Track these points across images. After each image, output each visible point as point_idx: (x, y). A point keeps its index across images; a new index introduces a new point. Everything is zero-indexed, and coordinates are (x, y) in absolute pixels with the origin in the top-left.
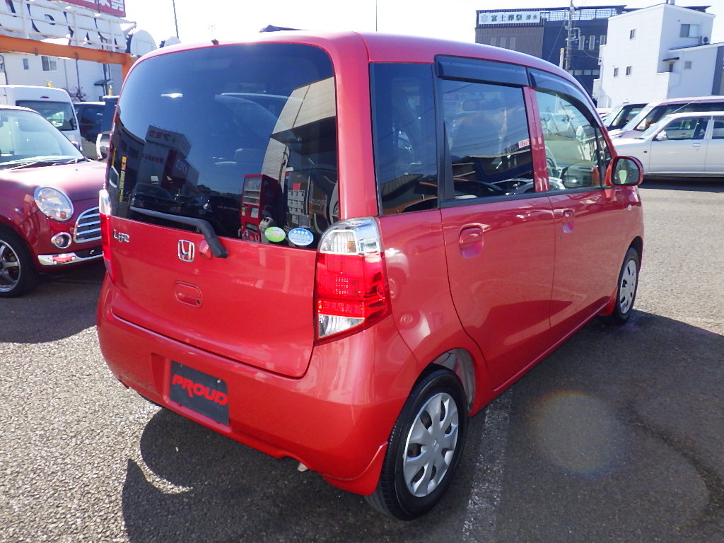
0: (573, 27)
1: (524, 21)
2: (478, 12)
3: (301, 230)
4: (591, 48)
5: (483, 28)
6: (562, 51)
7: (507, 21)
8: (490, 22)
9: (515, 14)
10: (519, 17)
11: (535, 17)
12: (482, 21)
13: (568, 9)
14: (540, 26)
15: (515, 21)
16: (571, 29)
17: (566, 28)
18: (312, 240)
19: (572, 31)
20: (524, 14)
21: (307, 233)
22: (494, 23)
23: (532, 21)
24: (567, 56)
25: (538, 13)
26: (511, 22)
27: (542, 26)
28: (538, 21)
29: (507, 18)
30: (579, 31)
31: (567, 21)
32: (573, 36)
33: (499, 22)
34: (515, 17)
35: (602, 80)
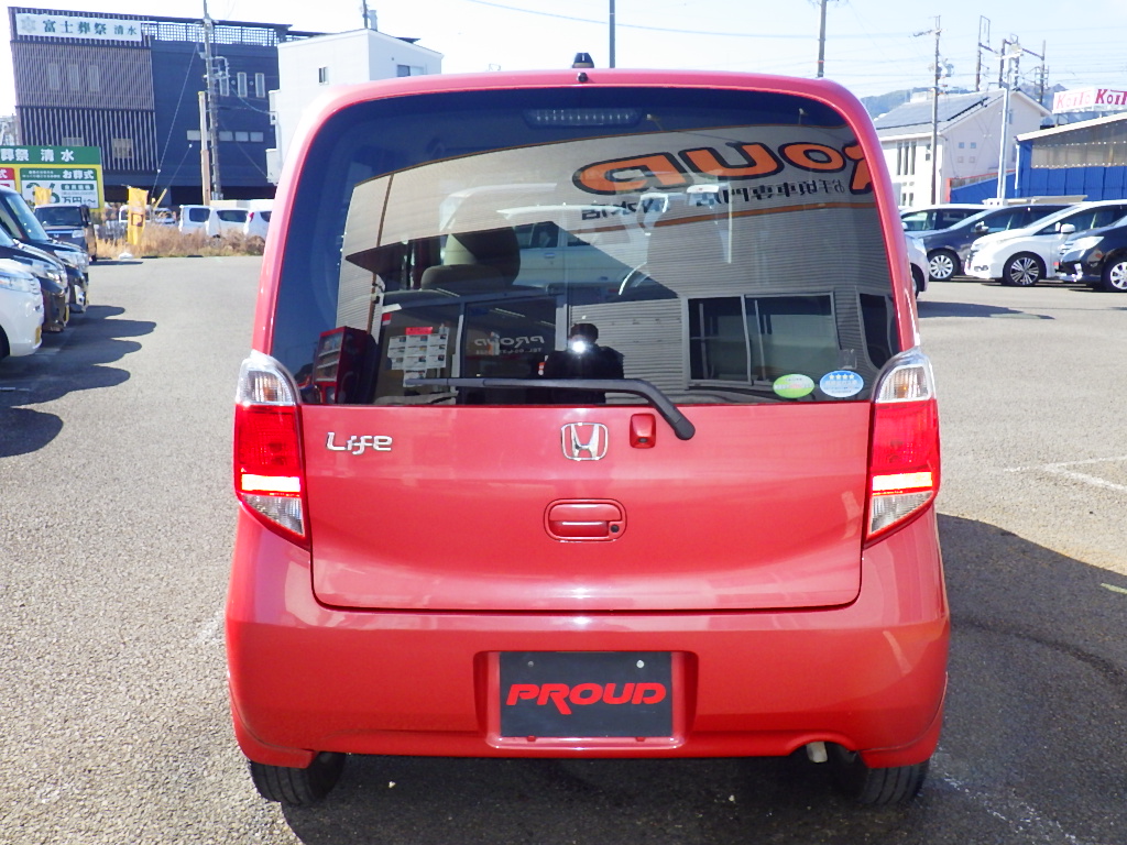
0: (213, 55)
1: (110, 35)
2: (14, 12)
3: (842, 374)
4: (243, 93)
5: (26, 42)
6: (201, 95)
7: (75, 34)
8: (40, 32)
9: (92, 21)
10: (101, 29)
11: (131, 30)
12: (24, 28)
13: (201, 22)
14: (143, 47)
15: (92, 35)
16: (211, 58)
17: (202, 55)
18: (861, 386)
19: (214, 61)
20: (110, 24)
21: (852, 377)
22: (50, 34)
23: (125, 37)
24: (210, 105)
25: (136, 24)
26: (83, 36)
27: (147, 48)
28: (138, 38)
29: (76, 27)
30: (226, 64)
31: (202, 45)
32: (216, 71)
33: (59, 33)
34: (92, 27)
35: (281, 151)
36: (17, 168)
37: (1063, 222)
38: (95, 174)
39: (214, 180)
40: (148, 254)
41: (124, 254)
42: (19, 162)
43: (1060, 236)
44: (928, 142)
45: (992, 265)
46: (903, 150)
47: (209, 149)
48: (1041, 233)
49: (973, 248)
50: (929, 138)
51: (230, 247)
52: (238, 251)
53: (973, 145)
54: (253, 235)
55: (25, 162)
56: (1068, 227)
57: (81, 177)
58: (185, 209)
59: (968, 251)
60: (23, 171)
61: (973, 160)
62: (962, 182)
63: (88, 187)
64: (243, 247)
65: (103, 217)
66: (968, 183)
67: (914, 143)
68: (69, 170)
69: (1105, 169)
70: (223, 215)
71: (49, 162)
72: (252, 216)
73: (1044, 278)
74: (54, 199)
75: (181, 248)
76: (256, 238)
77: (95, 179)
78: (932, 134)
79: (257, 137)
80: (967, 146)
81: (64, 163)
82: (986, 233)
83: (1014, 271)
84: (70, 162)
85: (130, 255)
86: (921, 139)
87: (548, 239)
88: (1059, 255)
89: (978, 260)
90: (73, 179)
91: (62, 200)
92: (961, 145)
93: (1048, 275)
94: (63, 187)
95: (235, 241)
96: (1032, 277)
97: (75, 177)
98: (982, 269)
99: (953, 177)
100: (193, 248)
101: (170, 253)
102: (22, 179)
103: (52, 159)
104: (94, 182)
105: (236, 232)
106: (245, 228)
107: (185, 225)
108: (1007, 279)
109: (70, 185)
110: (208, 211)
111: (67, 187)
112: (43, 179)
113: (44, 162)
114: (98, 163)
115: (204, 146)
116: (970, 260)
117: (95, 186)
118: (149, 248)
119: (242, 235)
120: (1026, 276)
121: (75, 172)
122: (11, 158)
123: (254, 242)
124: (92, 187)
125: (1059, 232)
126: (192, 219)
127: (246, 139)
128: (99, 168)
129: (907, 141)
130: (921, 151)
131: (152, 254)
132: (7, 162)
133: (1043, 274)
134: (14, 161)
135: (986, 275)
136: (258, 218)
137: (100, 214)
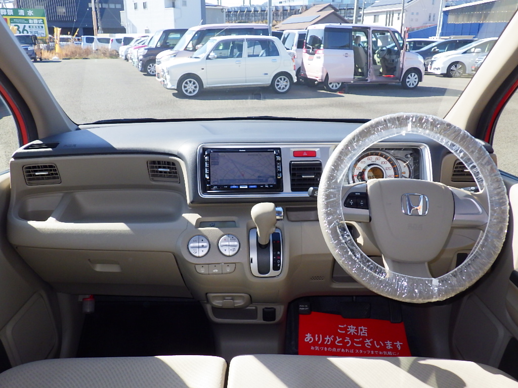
35: (126, 12)
36: (8, 18)
37: (475, 47)
38: (43, 21)
39: (99, 25)
40: (66, 58)
41: (55, 58)
42: (9, 15)
43: (474, 54)
44: (399, 12)
45: (442, 68)
46: (388, 15)
47: (96, 11)
48: (465, 53)
49: (433, 59)
50: (401, 10)
51: (103, 55)
52: (106, 56)
53: (417, 14)
54: (112, 49)
55: (11, 15)
56: (478, 50)
57: (37, 22)
58: (84, 37)
59: (430, 60)
60: (11, 19)
61: (417, 20)
62: (413, 29)
63: (40, 27)
64: (108, 55)
65: (47, 41)
66: (416, 30)
67: (393, 12)
68: (31, 19)
69: (480, 24)
70: (100, 40)
71: (22, 16)
72: (112, 40)
73: (465, 73)
74: (18, 32)
75: (81, 55)
76: (113, 51)
77: (44, 23)
78: (402, 8)
79: (118, 6)
80: (415, 14)
81: (29, 16)
82: (438, 52)
83: (452, 70)
84: (32, 16)
85: (57, 58)
86: (396, 11)
87: (238, 53)
88: (474, 63)
89: (435, 65)
90: (33, 23)
91: (30, 33)
92: (413, 14)
93: (467, 72)
94: (30, 27)
95: (104, 52)
96: (459, 73)
97: (35, 22)
98: (437, 69)
99: (409, 27)
100: (85, 55)
101: (76, 57)
102: (11, 23)
103: (23, 15)
104: (43, 25)
105: (105, 48)
106: (109, 46)
107: (84, 45)
108: (448, 74)
109: (33, 26)
110: (93, 38)
111: (31, 27)
112: (21, 23)
113: (20, 16)
114: (44, 16)
115: (93, 9)
116: (431, 64)
117: (44, 27)
118: (67, 55)
119: (108, 49)
120: (457, 73)
121: (34, 20)
122: (5, 13)
123: (113, 53)
124: (42, 27)
125: (474, 52)
126: (87, 42)
127: (114, 7)
128: (45, 19)
129: (390, 11)
130: (396, 15)
131: (67, 58)
132: (3, 15)
133: (465, 71)
134: (7, 15)
135: (439, 72)
136: (115, 41)
137: (46, 39)
